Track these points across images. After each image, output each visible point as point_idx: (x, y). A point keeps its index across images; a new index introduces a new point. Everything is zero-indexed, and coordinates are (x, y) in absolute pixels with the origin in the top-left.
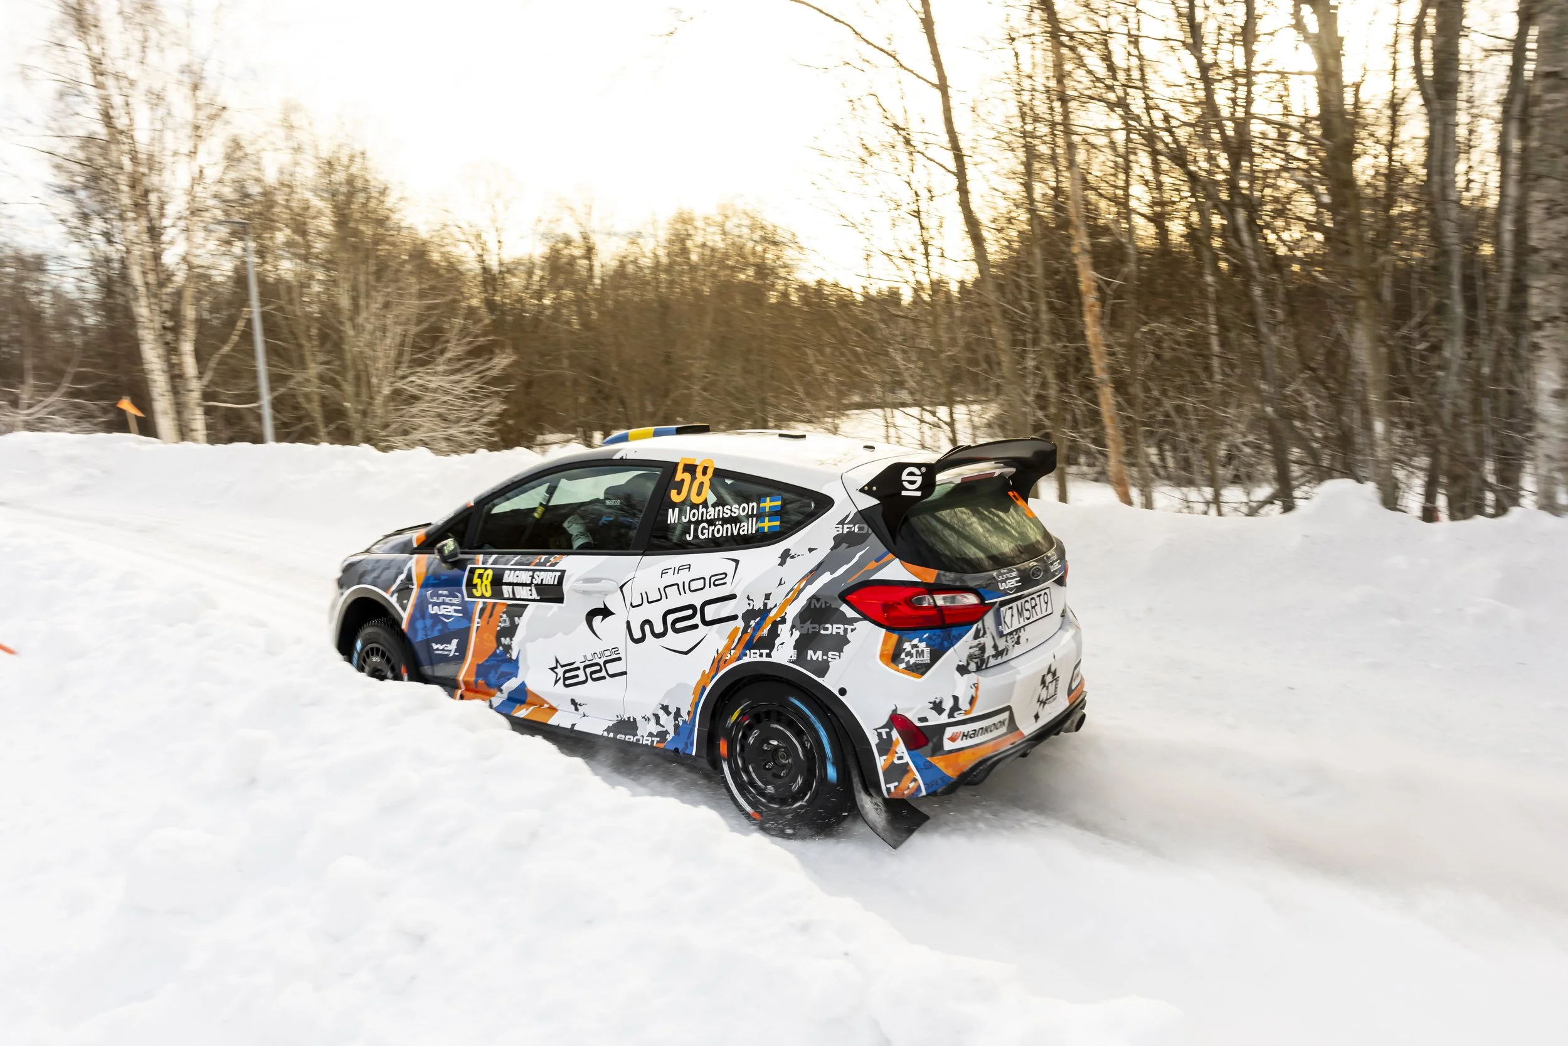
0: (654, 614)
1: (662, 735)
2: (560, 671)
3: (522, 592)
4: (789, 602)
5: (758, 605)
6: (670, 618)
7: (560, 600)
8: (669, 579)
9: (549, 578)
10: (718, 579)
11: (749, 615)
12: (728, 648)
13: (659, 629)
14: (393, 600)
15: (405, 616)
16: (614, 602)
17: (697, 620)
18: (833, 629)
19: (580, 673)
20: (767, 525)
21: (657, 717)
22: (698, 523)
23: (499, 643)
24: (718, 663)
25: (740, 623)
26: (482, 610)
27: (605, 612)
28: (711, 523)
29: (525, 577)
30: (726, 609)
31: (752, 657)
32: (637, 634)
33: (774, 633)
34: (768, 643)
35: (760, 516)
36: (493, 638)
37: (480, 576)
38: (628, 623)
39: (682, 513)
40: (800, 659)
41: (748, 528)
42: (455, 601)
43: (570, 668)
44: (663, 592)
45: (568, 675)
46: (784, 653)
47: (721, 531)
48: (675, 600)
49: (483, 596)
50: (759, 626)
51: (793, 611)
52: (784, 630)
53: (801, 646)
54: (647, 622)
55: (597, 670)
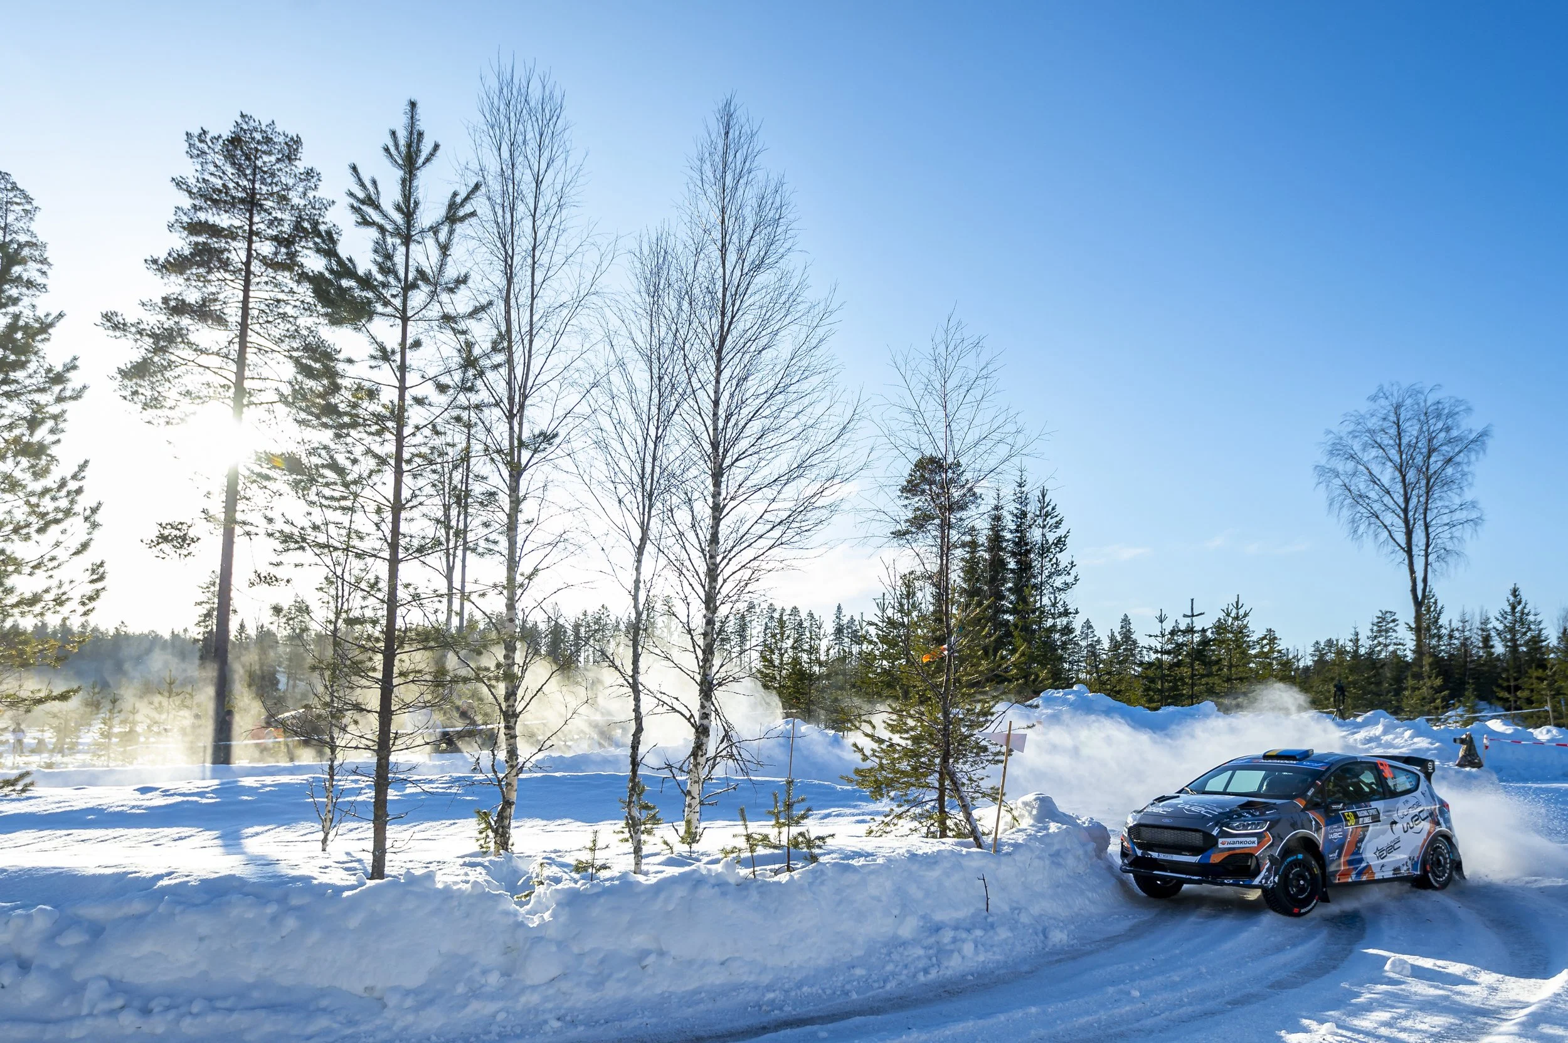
0: (1409, 820)
1: (1408, 871)
2: (1378, 854)
3: (1367, 820)
6: (1413, 821)
7: (1380, 821)
8: (1406, 806)
9: (1374, 812)
10: (1417, 804)
11: (1430, 815)
12: (1431, 828)
13: (1411, 826)
14: (1316, 835)
15: (1321, 842)
16: (1396, 819)
17: (1420, 820)
18: (1446, 816)
19: (1385, 853)
21: (1407, 864)
23: (1357, 845)
24: (1428, 835)
25: (1430, 818)
26: (1351, 833)
27: (1395, 823)
29: (1366, 813)
30: (1425, 814)
31: (1438, 828)
32: (1405, 829)
33: (1439, 820)
34: (1438, 824)
36: (1355, 844)
37: (1349, 816)
38: (1403, 826)
42: (1339, 830)
43: (1382, 850)
44: (1407, 812)
45: (1380, 854)
48: (1412, 814)
49: (1352, 825)
50: (1434, 819)
52: (1439, 817)
54: (1408, 824)
55: (1390, 849)
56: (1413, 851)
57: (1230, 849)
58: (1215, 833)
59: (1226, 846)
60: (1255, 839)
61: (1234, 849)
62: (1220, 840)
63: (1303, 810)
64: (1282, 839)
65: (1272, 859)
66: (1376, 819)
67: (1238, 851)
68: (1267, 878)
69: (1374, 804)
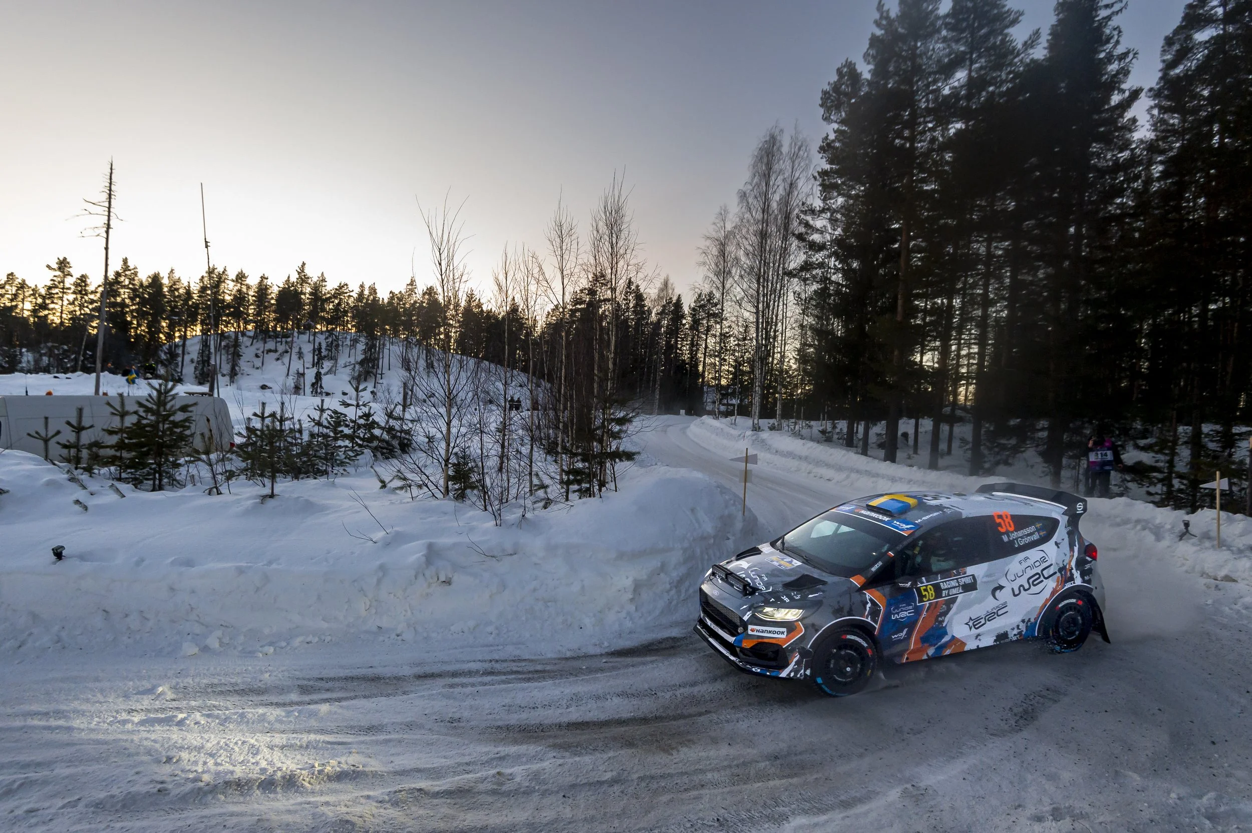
0: (1023, 581)
1: (1020, 633)
2: (971, 623)
3: (954, 591)
4: (1070, 561)
5: (1061, 566)
6: (1031, 581)
7: (976, 589)
8: (1025, 565)
9: (968, 580)
10: (1043, 559)
11: (1060, 570)
12: (1057, 586)
13: (1027, 586)
14: (869, 620)
15: (877, 627)
16: (1003, 582)
17: (1042, 578)
18: (1087, 566)
19: (983, 621)
20: (1042, 533)
21: (1018, 626)
22: (1017, 539)
23: (936, 620)
24: (1053, 594)
25: (1058, 574)
26: (929, 608)
27: (1001, 588)
28: (1022, 537)
29: (954, 583)
30: (1051, 570)
31: (1068, 585)
32: (1017, 592)
33: (1072, 575)
34: (1071, 578)
35: (1038, 530)
36: (933, 620)
37: (926, 590)
38: (1013, 589)
39: (1009, 536)
40: (1084, 581)
41: (1036, 537)
42: (911, 607)
43: (979, 619)
44: (1024, 571)
45: (975, 623)
46: (1078, 581)
47: (1028, 540)
48: (1030, 572)
49: (929, 600)
50: (1066, 573)
51: (1073, 564)
52: (1074, 571)
53: (1082, 576)
54: (1021, 586)
55: (991, 616)
56: (1028, 613)
57: (759, 637)
58: (746, 618)
59: (755, 633)
60: (784, 630)
61: (762, 637)
62: (750, 627)
63: (860, 590)
64: (817, 631)
65: (804, 653)
66: (970, 587)
67: (766, 640)
68: (796, 671)
69: (971, 570)
